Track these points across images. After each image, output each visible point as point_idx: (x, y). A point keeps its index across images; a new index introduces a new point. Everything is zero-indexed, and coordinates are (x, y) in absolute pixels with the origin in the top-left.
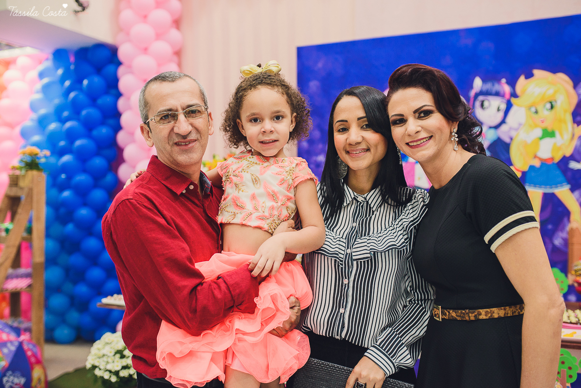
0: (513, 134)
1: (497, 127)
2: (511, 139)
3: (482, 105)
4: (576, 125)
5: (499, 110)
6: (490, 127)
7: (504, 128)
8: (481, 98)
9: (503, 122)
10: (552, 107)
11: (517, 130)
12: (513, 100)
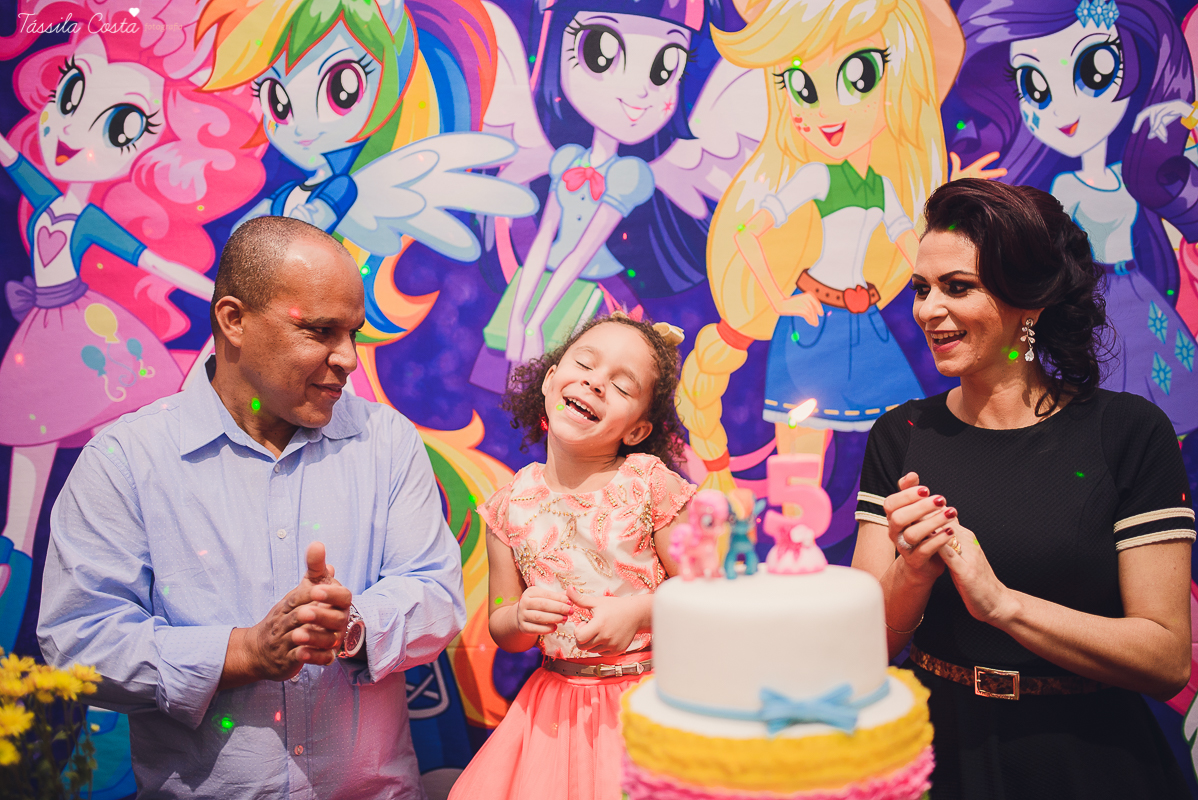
0: (716, 181)
1: (650, 149)
2: (711, 204)
3: (591, 53)
4: (956, 160)
5: (657, 74)
6: (624, 150)
7: (681, 153)
8: (584, 17)
9: (676, 128)
10: (869, 78)
11: (733, 163)
12: (719, 37)
